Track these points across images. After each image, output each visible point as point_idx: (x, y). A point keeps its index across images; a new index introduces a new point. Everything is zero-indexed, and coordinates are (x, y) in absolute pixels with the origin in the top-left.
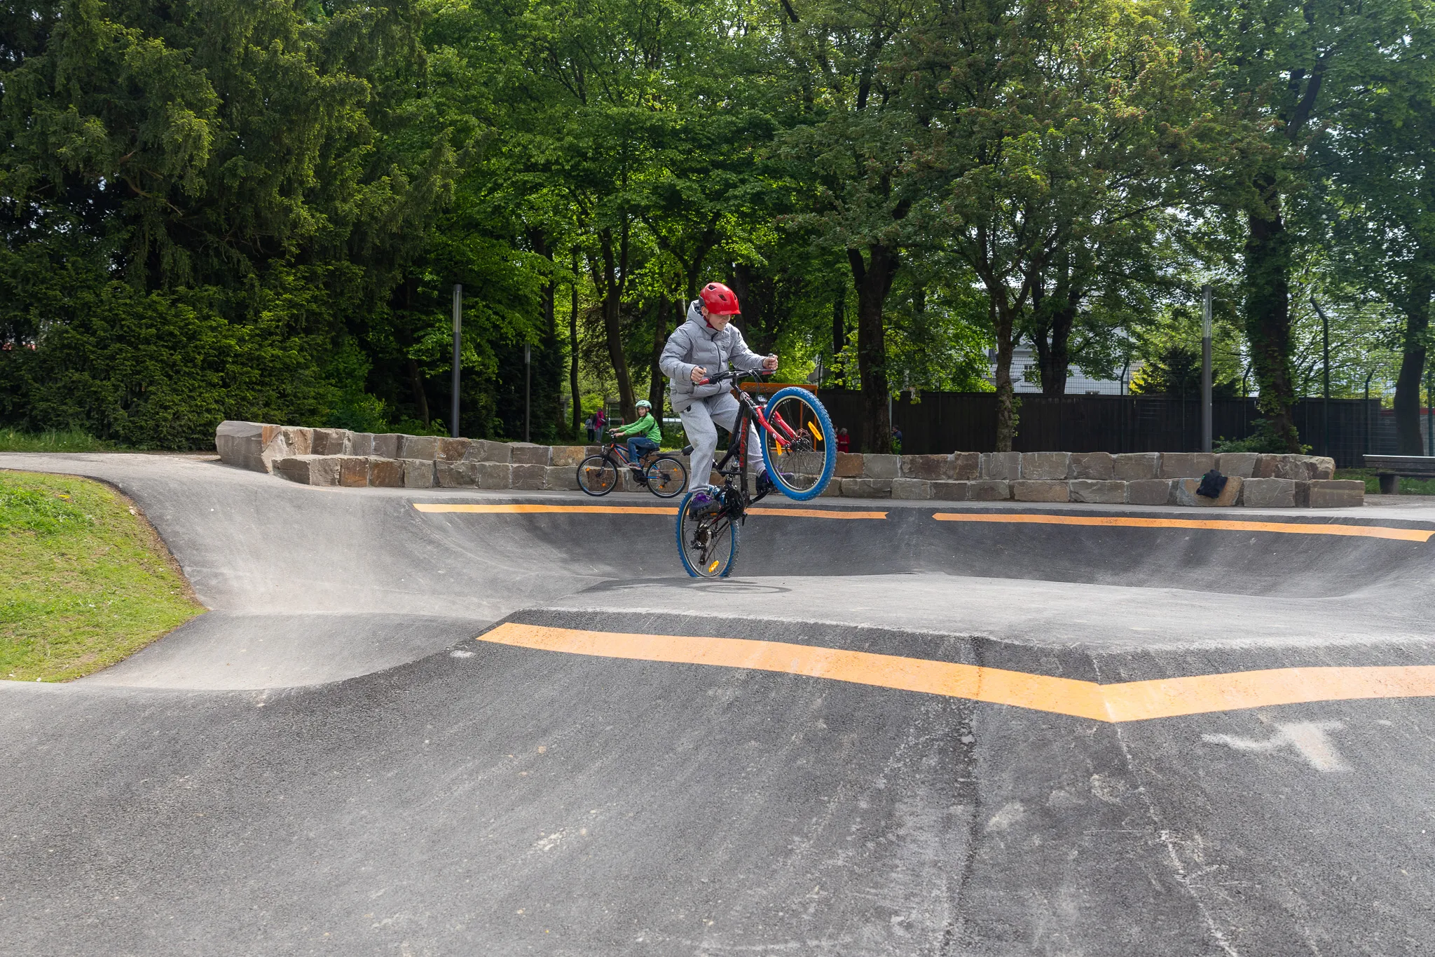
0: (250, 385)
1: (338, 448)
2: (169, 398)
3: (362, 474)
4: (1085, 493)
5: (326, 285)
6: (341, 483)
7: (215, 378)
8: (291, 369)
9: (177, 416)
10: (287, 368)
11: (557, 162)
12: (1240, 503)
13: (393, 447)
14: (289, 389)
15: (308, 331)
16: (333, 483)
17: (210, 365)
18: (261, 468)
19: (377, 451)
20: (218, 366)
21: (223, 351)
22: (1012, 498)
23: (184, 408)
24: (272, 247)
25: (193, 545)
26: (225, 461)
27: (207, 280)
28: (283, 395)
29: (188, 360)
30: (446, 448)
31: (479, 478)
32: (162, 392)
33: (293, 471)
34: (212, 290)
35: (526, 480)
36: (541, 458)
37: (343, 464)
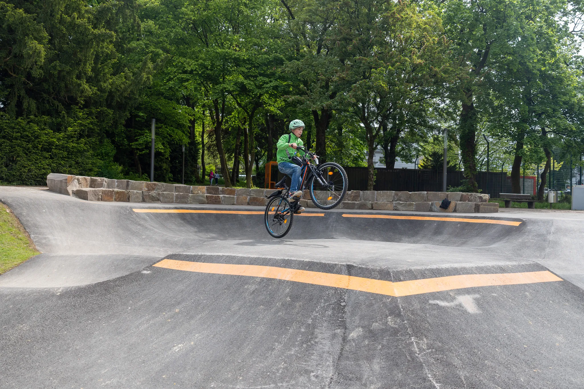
0: (63, 158)
1: (101, 185)
2: (26, 163)
3: (111, 196)
4: (399, 207)
5: (97, 117)
6: (102, 200)
7: (47, 155)
8: (81, 152)
9: (30, 171)
10: (79, 151)
11: (195, 70)
12: (455, 211)
13: (125, 185)
14: (80, 160)
15: (88, 136)
16: (98, 200)
17: (44, 149)
18: (67, 193)
19: (118, 187)
20: (48, 150)
21: (51, 144)
22: (372, 208)
23: (33, 167)
24: (73, 101)
25: (35, 226)
26: (51, 190)
27: (43, 113)
28: (77, 163)
29: (36, 147)
30: (147, 186)
31: (161, 198)
32: (23, 160)
33: (81, 195)
34: (46, 118)
35: (181, 200)
36: (187, 191)
37: (104, 192)
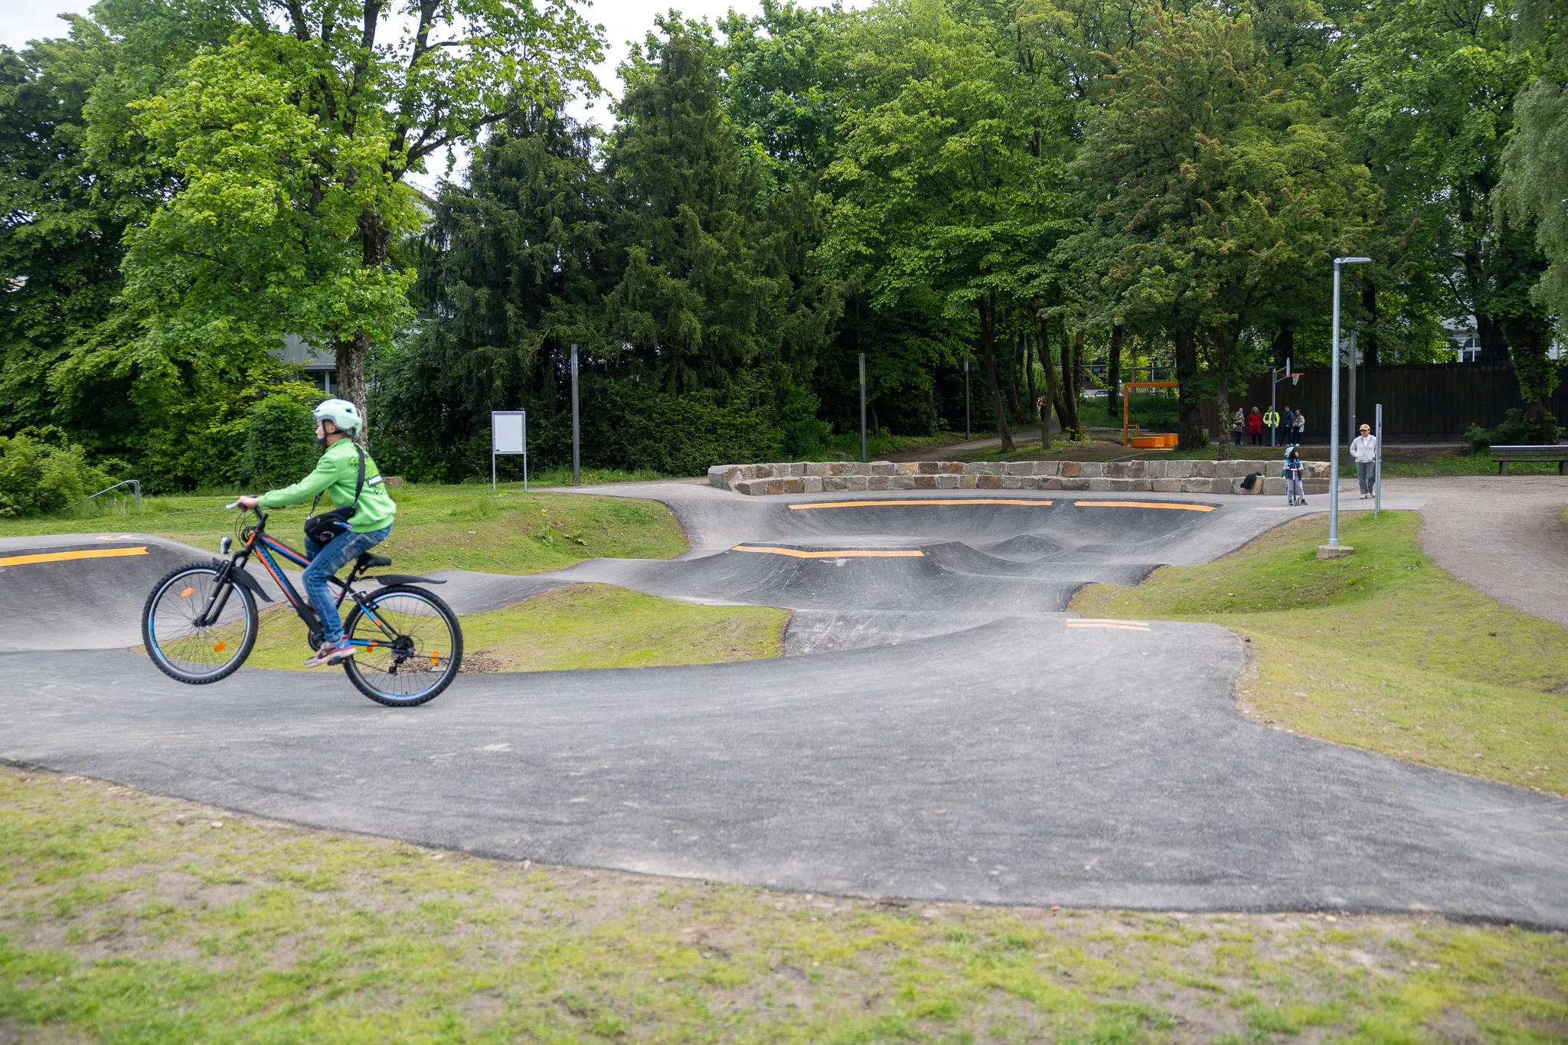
0: (730, 439)
1: (769, 474)
2: (691, 450)
3: (780, 487)
4: (1189, 487)
5: (770, 377)
6: (768, 493)
7: (711, 437)
8: (754, 427)
9: (694, 459)
10: (750, 426)
11: (920, 268)
12: (1261, 493)
13: (801, 470)
14: (752, 437)
15: (762, 404)
16: (764, 493)
17: (708, 431)
18: (729, 489)
19: (793, 473)
20: (713, 431)
21: (715, 423)
22: (1152, 490)
23: (697, 455)
24: (738, 361)
25: (692, 527)
26: (712, 485)
27: (706, 385)
28: (749, 441)
29: (698, 430)
30: (833, 468)
31: (849, 485)
32: (686, 448)
33: (744, 489)
34: (708, 391)
35: (877, 485)
36: (890, 471)
37: (771, 483)
